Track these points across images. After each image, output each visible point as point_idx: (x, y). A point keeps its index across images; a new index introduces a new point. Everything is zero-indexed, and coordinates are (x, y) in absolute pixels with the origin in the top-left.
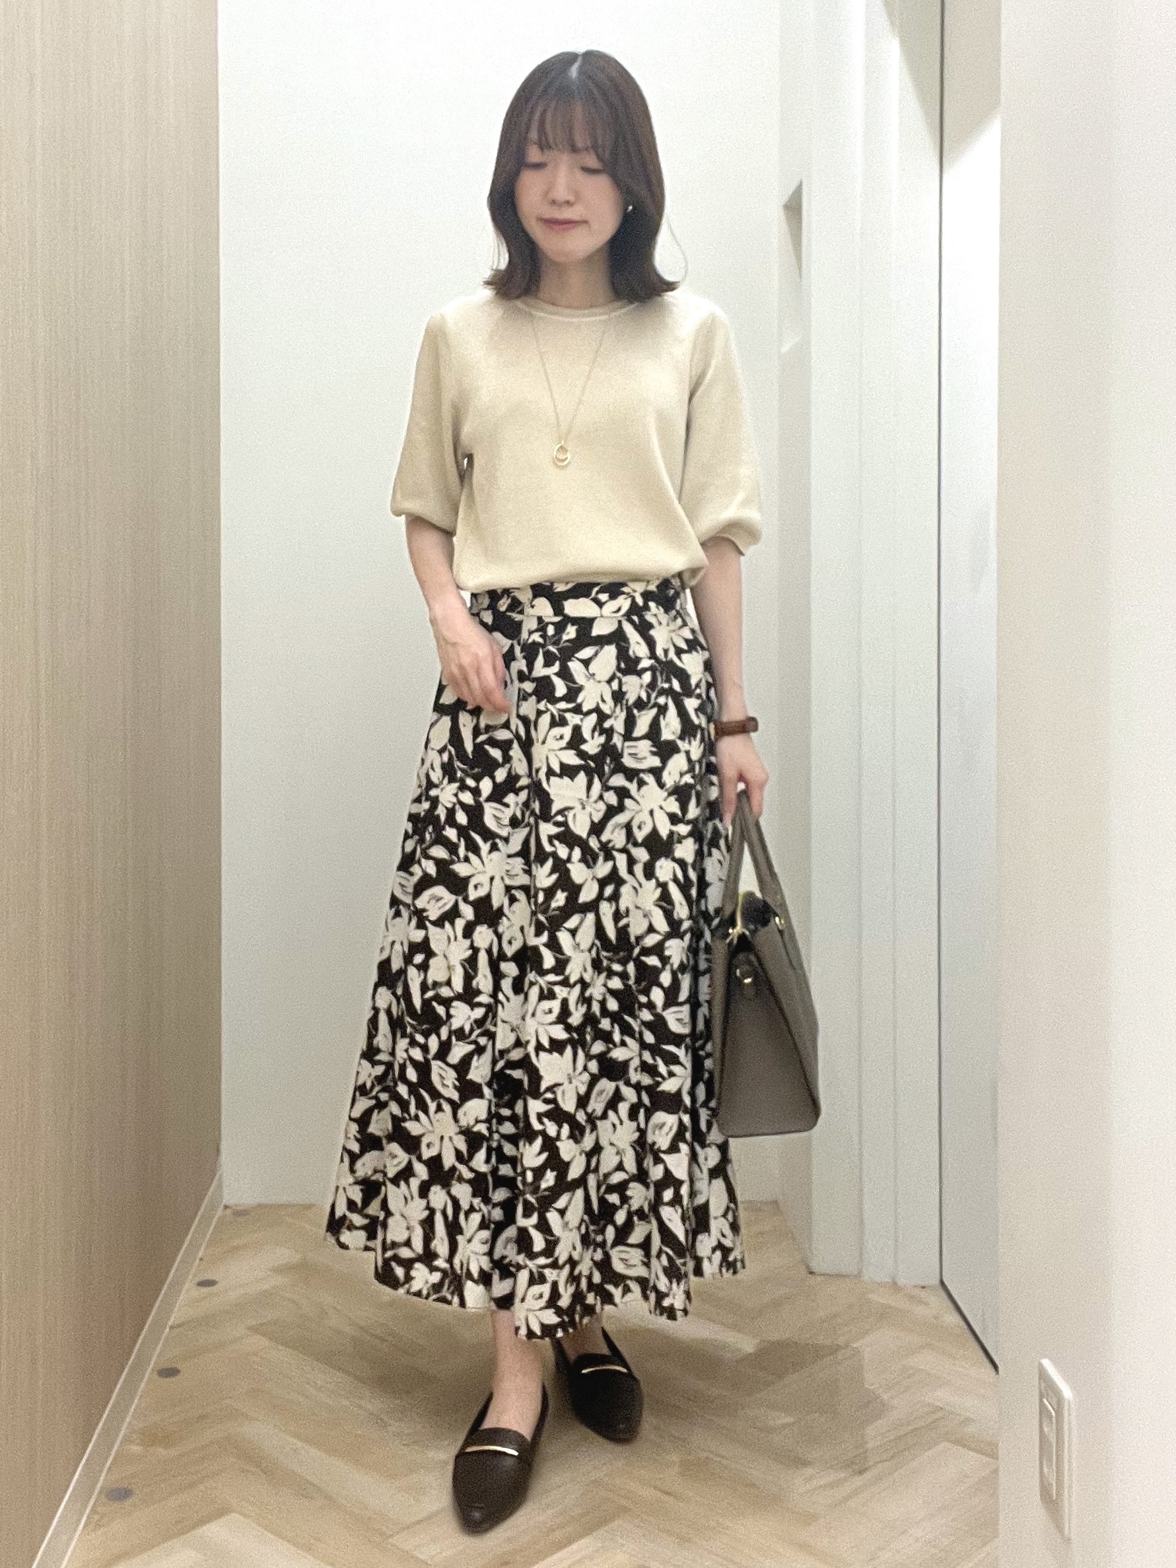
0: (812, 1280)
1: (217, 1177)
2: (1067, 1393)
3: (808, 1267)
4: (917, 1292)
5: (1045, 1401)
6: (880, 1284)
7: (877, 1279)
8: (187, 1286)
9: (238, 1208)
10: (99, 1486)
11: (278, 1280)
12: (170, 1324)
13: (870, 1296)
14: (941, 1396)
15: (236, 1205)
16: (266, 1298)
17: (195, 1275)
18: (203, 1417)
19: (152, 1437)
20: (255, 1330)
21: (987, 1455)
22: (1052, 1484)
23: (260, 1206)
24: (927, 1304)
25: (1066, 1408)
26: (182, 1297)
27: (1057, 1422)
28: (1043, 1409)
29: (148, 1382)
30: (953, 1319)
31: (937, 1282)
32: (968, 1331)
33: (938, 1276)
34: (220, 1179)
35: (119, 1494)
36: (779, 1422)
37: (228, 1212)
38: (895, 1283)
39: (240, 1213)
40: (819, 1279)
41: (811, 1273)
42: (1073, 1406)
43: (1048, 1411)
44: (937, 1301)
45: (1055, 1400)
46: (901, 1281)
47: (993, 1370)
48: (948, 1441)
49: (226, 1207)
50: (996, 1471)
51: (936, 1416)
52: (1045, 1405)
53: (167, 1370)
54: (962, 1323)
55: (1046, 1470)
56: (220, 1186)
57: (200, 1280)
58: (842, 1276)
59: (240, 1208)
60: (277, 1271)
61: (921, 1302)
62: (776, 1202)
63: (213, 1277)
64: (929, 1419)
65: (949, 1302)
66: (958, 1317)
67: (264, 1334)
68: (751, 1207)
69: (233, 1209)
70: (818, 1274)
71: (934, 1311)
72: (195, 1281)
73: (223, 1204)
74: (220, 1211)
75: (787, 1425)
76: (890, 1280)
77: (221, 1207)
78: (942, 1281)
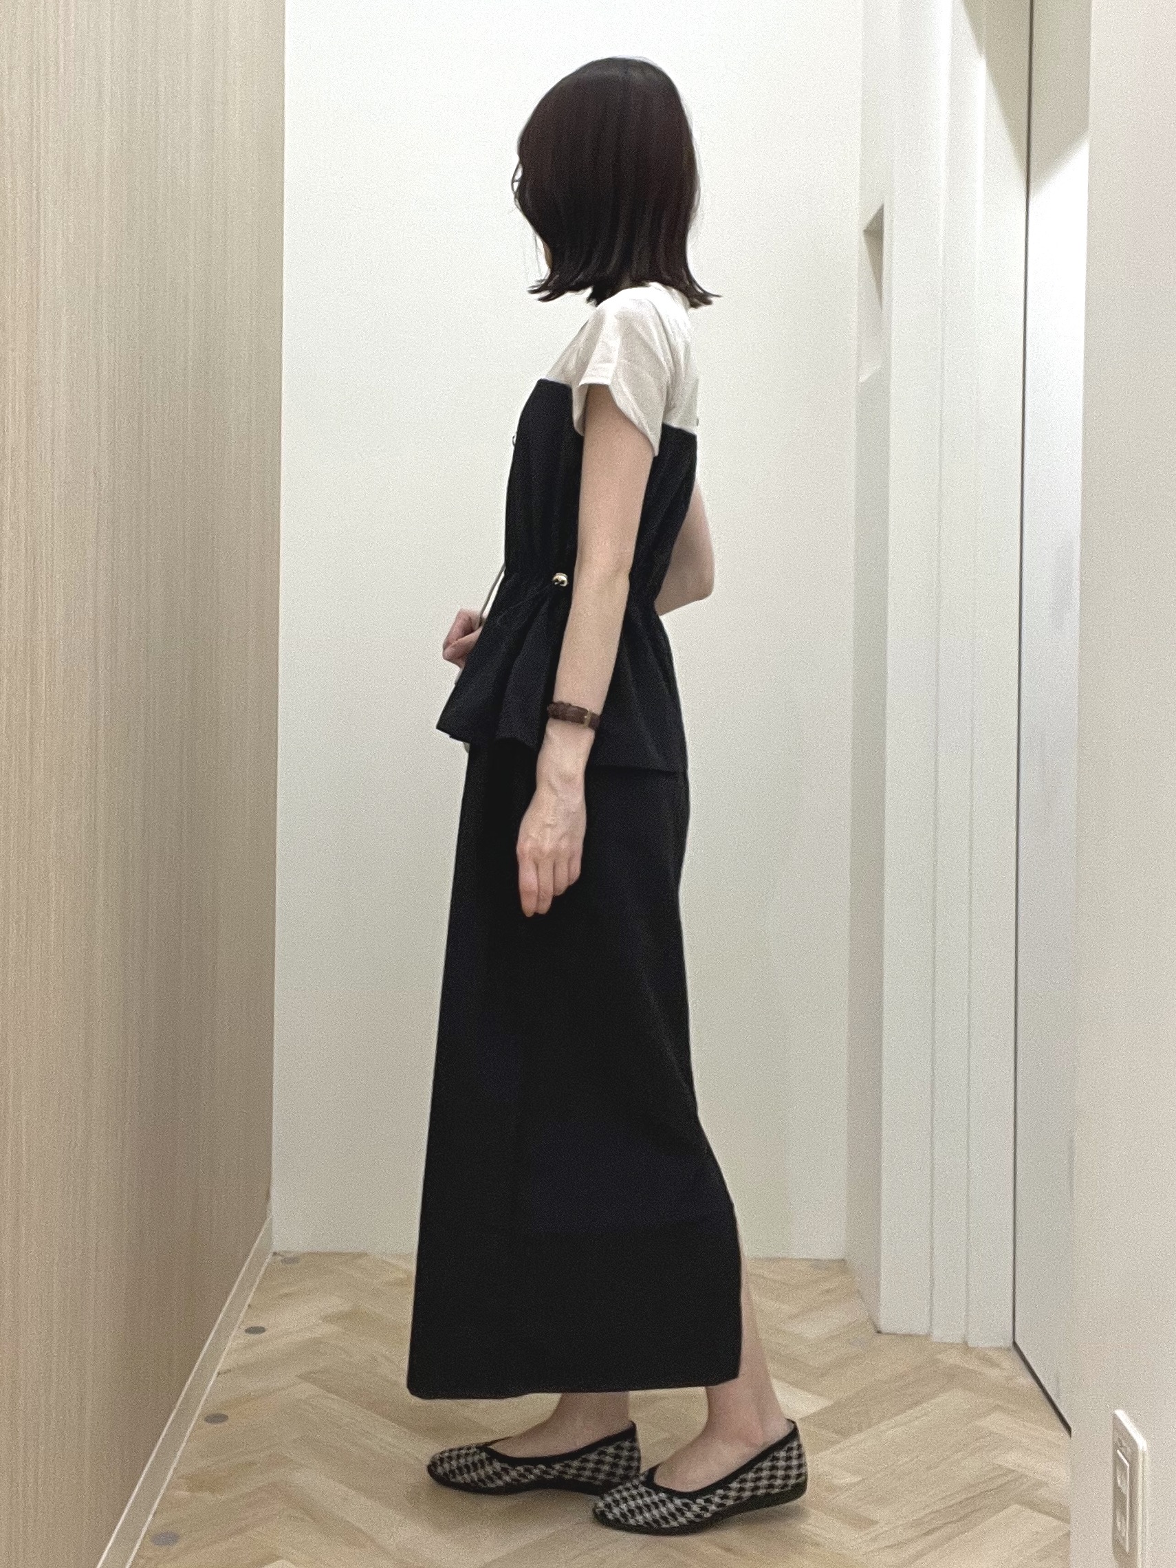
0: (880, 1340)
1: (267, 1222)
2: (1142, 1443)
3: (875, 1326)
4: (990, 1353)
5: (1118, 1452)
6: (952, 1346)
7: (947, 1340)
8: (235, 1330)
9: (287, 1255)
10: (145, 1529)
11: (329, 1329)
12: (218, 1369)
13: (939, 1356)
14: (1010, 1459)
15: (286, 1252)
16: (314, 1346)
17: (243, 1322)
18: (252, 1464)
19: (197, 1482)
20: (305, 1377)
21: (1059, 1518)
22: (1124, 1539)
23: (309, 1254)
24: (998, 1366)
25: (1141, 1460)
26: (231, 1344)
27: (1131, 1474)
28: (1117, 1461)
29: (196, 1426)
30: (1026, 1380)
31: (1010, 1343)
32: (1042, 1394)
33: (1011, 1337)
34: (271, 1224)
35: (164, 1538)
36: (845, 1481)
37: (280, 1258)
38: (965, 1343)
39: (290, 1260)
40: (886, 1336)
41: (879, 1332)
42: (1147, 1458)
43: (1123, 1464)
44: (1010, 1364)
45: (1129, 1449)
46: (970, 1343)
47: (1064, 1433)
48: (1021, 1503)
49: (275, 1254)
50: (1068, 1534)
51: (1006, 1479)
52: (1120, 1459)
53: (216, 1416)
54: (1035, 1386)
55: (1119, 1524)
56: (269, 1230)
57: (248, 1326)
58: (911, 1335)
59: (290, 1256)
60: (327, 1319)
61: (993, 1364)
62: (843, 1260)
63: (261, 1324)
64: (1000, 1481)
65: (1022, 1364)
66: (1031, 1380)
67: (314, 1382)
68: (817, 1264)
69: (282, 1256)
70: (888, 1334)
71: (1005, 1373)
72: (244, 1327)
73: (272, 1252)
74: (269, 1258)
75: (852, 1484)
76: (960, 1341)
77: (271, 1254)
78: (1014, 1343)
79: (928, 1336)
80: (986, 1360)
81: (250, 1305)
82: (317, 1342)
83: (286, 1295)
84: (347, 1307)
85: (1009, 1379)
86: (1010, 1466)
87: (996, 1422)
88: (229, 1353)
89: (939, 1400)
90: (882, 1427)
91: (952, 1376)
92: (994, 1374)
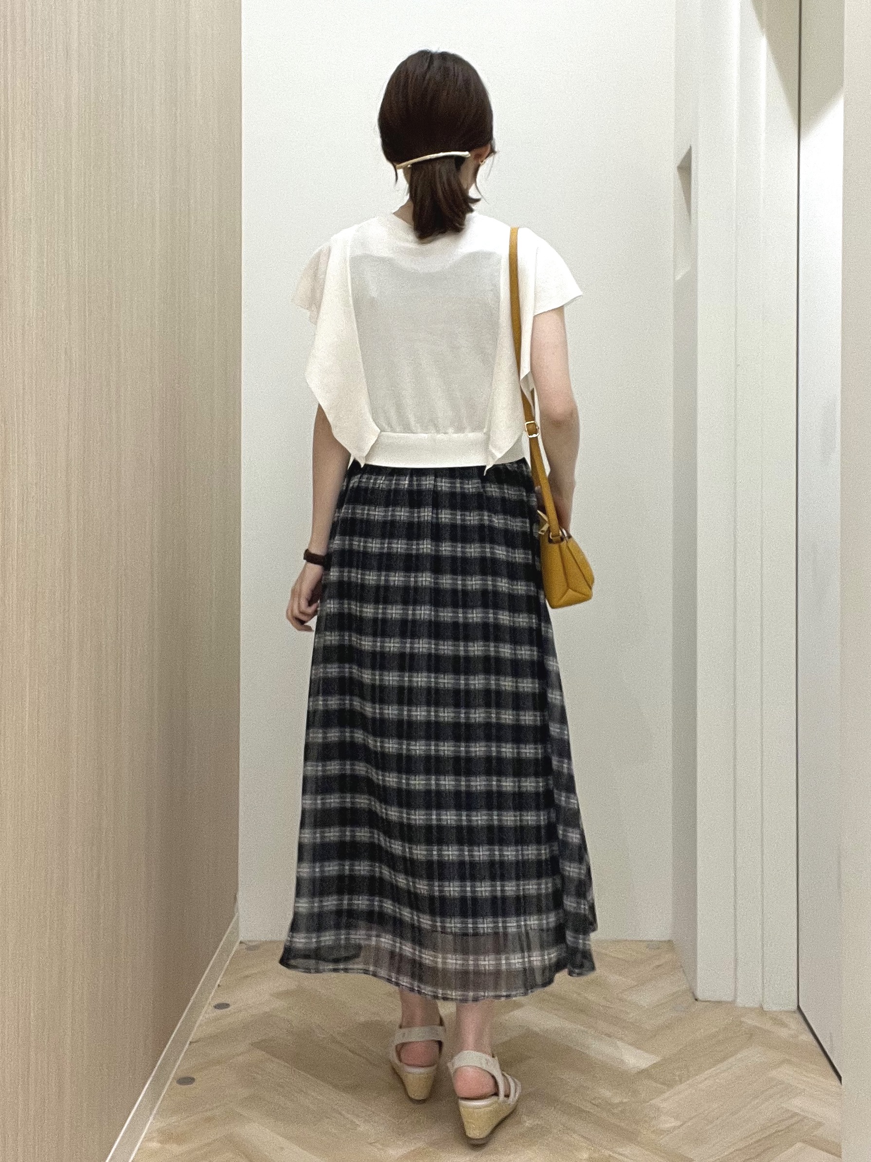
0: (697, 1007)
1: (234, 919)
3: (694, 995)
4: (781, 1016)
6: (752, 1009)
7: (748, 1005)
8: (207, 1006)
9: (250, 944)
11: (278, 1004)
12: (190, 1039)
13: (743, 1019)
14: (796, 1104)
15: (250, 941)
16: (266, 1019)
17: (212, 999)
19: (168, 1135)
20: (257, 1045)
23: (266, 942)
24: (786, 1026)
26: (201, 1018)
29: (171, 1088)
30: (808, 1037)
31: (795, 1007)
32: (819, 1048)
33: (796, 1001)
34: (238, 919)
36: (668, 1125)
37: (244, 946)
38: (762, 1007)
40: (703, 1003)
41: (696, 1000)
44: (795, 1024)
46: (766, 1007)
47: (838, 1080)
48: (804, 1141)
49: (241, 943)
51: (793, 1121)
53: (185, 1078)
54: (815, 1043)
56: (237, 924)
57: (217, 1003)
58: (719, 1002)
60: (278, 995)
61: (783, 1025)
62: (669, 941)
63: (226, 1001)
64: (788, 1123)
65: (805, 1024)
66: (812, 1037)
67: (264, 1049)
68: (651, 944)
69: (245, 943)
70: (702, 1001)
71: (792, 1032)
72: (213, 1004)
73: (239, 940)
74: (237, 946)
75: (674, 1128)
76: (757, 1006)
77: (238, 943)
78: (799, 1007)
79: (733, 1002)
80: (778, 1021)
81: (219, 986)
82: (269, 1015)
83: (247, 976)
84: (293, 986)
85: (795, 1036)
86: (796, 1111)
87: (785, 1073)
88: (200, 1025)
89: (741, 1055)
90: (699, 1078)
91: (751, 1035)
92: (784, 1033)
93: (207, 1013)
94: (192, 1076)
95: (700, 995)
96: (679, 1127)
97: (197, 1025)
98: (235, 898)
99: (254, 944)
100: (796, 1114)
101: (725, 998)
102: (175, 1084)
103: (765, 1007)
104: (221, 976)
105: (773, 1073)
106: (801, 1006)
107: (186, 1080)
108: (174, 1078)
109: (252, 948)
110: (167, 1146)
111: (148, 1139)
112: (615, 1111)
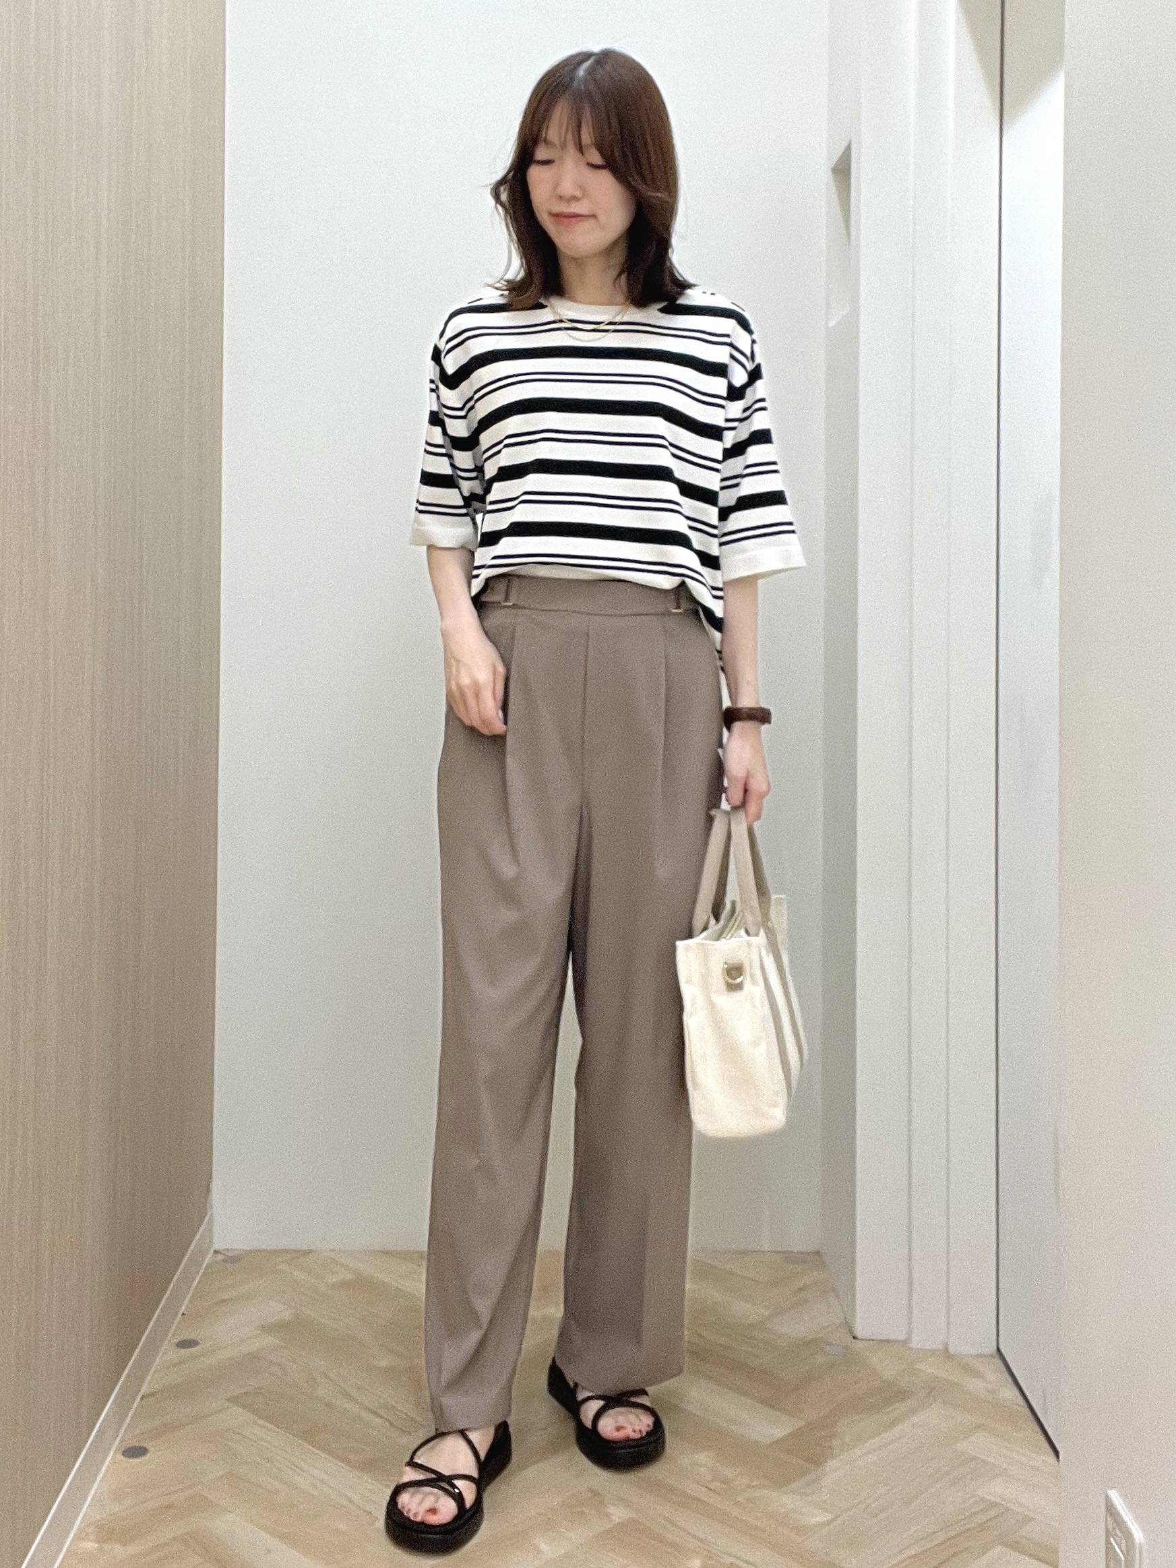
0: (855, 1345)
2: (1138, 1536)
3: (852, 1333)
4: (972, 1361)
6: (932, 1352)
7: (926, 1346)
8: (164, 1346)
11: (267, 1341)
12: (142, 1392)
13: (919, 1366)
14: (994, 1490)
15: (227, 1250)
16: (251, 1362)
17: (173, 1335)
20: (236, 1401)
21: (1047, 1564)
23: (252, 1251)
24: (981, 1376)
25: (1137, 1552)
26: (157, 1360)
28: (1109, 1551)
29: (114, 1462)
30: (1011, 1393)
31: (993, 1349)
32: (1028, 1411)
33: (994, 1344)
34: (211, 1221)
37: (220, 1257)
38: (945, 1349)
40: (863, 1343)
41: (854, 1338)
42: (1144, 1552)
43: (1116, 1553)
44: (993, 1374)
45: (1124, 1541)
47: (1054, 1455)
48: (1001, 1543)
49: (216, 1252)
51: (989, 1515)
52: (1113, 1548)
53: (133, 1449)
54: (1021, 1402)
56: (210, 1229)
57: (181, 1338)
58: (888, 1341)
59: (230, 1254)
60: (267, 1329)
61: (976, 1374)
62: (818, 1253)
63: (192, 1336)
64: (982, 1518)
65: (1006, 1374)
66: (1017, 1393)
67: (244, 1407)
68: (792, 1258)
69: (221, 1253)
70: (863, 1340)
71: (989, 1387)
72: (176, 1340)
73: (212, 1250)
74: (209, 1257)
75: (823, 1525)
76: (941, 1347)
77: (210, 1254)
78: (998, 1350)
79: (905, 1342)
80: (969, 1370)
81: (183, 1314)
82: (254, 1357)
83: (223, 1301)
84: (287, 1315)
85: (993, 1392)
86: (994, 1499)
87: (977, 1445)
88: (155, 1372)
89: (915, 1419)
90: (858, 1452)
91: (933, 1389)
92: (976, 1386)
93: (167, 1353)
94: (145, 1445)
95: (859, 1332)
96: (829, 1522)
97: (151, 1372)
98: (208, 1190)
99: (235, 1253)
100: (993, 1505)
101: (893, 1337)
102: (120, 1457)
103: (952, 1350)
104: (186, 1302)
105: (962, 1446)
106: (1001, 1347)
107: (135, 1452)
108: (118, 1449)
109: (232, 1259)
110: (107, 1547)
111: (80, 1537)
112: (740, 1499)
